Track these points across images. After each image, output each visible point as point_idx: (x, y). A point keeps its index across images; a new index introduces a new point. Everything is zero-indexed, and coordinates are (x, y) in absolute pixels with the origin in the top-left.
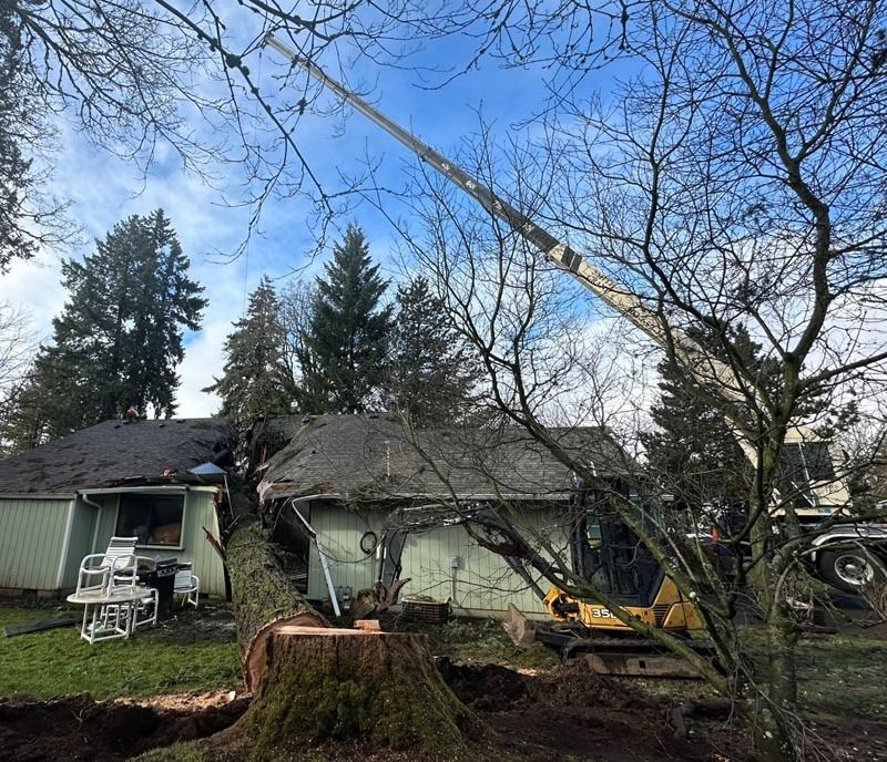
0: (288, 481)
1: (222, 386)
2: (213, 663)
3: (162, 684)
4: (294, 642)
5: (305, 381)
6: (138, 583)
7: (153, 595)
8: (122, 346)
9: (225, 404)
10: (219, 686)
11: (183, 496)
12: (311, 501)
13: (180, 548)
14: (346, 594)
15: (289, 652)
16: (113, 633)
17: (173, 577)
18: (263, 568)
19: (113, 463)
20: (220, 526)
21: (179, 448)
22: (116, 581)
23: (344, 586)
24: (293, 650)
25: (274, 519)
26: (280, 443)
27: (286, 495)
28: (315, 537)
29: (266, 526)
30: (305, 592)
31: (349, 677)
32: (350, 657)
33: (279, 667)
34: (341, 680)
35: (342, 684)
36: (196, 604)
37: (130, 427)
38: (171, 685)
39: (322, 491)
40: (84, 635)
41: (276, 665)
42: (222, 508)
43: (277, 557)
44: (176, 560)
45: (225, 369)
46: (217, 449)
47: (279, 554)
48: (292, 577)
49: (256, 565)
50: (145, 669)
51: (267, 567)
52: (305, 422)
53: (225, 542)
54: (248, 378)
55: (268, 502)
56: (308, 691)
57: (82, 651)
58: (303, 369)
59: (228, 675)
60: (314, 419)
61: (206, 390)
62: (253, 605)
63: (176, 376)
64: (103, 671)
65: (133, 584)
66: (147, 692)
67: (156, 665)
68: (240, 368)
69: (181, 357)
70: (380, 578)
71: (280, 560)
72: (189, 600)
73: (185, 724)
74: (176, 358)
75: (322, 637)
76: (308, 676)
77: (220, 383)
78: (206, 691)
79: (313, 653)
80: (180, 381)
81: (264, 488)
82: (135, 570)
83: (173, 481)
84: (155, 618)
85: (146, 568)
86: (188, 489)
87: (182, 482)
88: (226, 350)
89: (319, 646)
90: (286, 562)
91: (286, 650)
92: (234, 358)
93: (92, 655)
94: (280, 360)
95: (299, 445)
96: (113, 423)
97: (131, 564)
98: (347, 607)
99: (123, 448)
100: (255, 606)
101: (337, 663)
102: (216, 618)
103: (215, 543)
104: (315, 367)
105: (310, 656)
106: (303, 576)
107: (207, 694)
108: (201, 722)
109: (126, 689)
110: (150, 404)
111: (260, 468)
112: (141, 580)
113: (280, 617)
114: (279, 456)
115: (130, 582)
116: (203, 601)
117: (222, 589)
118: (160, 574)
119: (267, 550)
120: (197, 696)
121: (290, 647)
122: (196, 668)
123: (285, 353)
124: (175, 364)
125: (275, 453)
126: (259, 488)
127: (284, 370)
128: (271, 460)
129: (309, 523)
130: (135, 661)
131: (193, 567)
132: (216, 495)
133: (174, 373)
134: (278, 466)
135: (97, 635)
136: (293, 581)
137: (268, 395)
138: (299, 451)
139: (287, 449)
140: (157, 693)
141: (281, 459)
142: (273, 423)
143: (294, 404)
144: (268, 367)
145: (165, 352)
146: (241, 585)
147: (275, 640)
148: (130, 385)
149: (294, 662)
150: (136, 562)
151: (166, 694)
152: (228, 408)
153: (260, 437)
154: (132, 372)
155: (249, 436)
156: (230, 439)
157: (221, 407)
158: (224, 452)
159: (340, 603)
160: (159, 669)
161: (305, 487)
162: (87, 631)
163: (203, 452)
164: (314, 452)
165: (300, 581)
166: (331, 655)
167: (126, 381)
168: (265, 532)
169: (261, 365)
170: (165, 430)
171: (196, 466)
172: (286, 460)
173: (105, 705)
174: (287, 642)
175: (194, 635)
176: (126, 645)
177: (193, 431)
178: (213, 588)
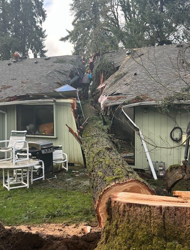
0: (118, 94)
1: (72, 36)
2: (77, 205)
3: (48, 216)
4: (127, 208)
5: (128, 26)
6: (30, 157)
7: (41, 164)
8: (7, 12)
9: (75, 48)
10: (81, 220)
11: (52, 106)
12: (134, 107)
13: (55, 137)
14: (161, 166)
15: (124, 215)
16: (21, 184)
17: (51, 154)
18: (104, 150)
19: (9, 87)
20: (77, 124)
21: (48, 75)
22: (18, 155)
23: (159, 161)
24: (126, 214)
25: (110, 120)
26: (111, 70)
27: (117, 103)
28: (138, 130)
29: (105, 123)
30: (133, 164)
31: (175, 238)
32: (175, 223)
33: (117, 225)
34: (167, 239)
35: (169, 244)
36: (67, 169)
37: (17, 64)
38: (52, 217)
39: (142, 100)
40: (4, 185)
41: (114, 223)
42: (78, 113)
43: (113, 142)
44: (52, 144)
45: (73, 24)
46: (71, 76)
47: (115, 141)
48: (124, 155)
49: (100, 148)
50: (38, 206)
51: (108, 149)
52: (128, 54)
53: (80, 134)
54: (89, 29)
55: (106, 108)
56: (141, 245)
57: (3, 194)
58: (126, 17)
59: (87, 213)
60: (135, 51)
61: (63, 39)
62: (99, 173)
63: (43, 30)
64: (14, 206)
65: (28, 158)
66: (39, 220)
67: (44, 204)
68: (83, 22)
69: (44, 17)
70: (186, 158)
71: (116, 145)
72: (63, 167)
73: (59, 245)
74: (41, 18)
75: (150, 207)
76: (140, 235)
77: (71, 34)
78: (74, 223)
79: (144, 218)
80: (46, 34)
81: (103, 100)
82: (28, 150)
83: (46, 96)
84: (43, 176)
85: (35, 148)
86: (55, 101)
87: (51, 96)
88: (73, 9)
89: (148, 214)
90: (119, 146)
91: (122, 213)
92: (78, 15)
93: (9, 197)
94: (109, 13)
95: (124, 70)
96: (7, 62)
97: (25, 146)
98: (161, 174)
99: (14, 77)
100: (100, 174)
101: (164, 227)
102: (79, 178)
103: (75, 134)
104: (134, 13)
105: (141, 221)
106: (132, 154)
107: (74, 225)
108: (69, 245)
109: (27, 218)
110: (30, 51)
111: (100, 87)
112: (32, 155)
113: (117, 182)
114: (111, 79)
115: (26, 157)
116: (71, 168)
117: (82, 161)
118: (43, 152)
119: (107, 138)
120: (67, 225)
121: (124, 211)
122: (68, 207)
123: (112, 6)
124: (41, 22)
125: (109, 76)
126: (99, 100)
127: (112, 19)
128: (107, 82)
129: (134, 121)
130: (33, 201)
131: (63, 148)
132: (73, 105)
133: (41, 29)
134: (112, 85)
135: (11, 186)
136: (124, 157)
137: (102, 40)
138: (125, 74)
139: (117, 73)
140: (44, 222)
141: (113, 80)
142: (106, 56)
143: (121, 45)
144: (102, 20)
145: (34, 14)
146: (91, 160)
147: (113, 205)
148: (15, 39)
149: (128, 223)
150: (28, 145)
151: (50, 223)
152: (78, 51)
153: (98, 67)
154: (16, 30)
155: (92, 66)
156: (79, 69)
157: (73, 50)
158: (76, 78)
159: (157, 172)
160: (46, 206)
161: (130, 98)
162: (6, 183)
163: (63, 78)
164: (135, 74)
165: (130, 157)
166: (159, 221)
167: (13, 36)
168: (105, 127)
169: (96, 18)
170: (38, 64)
171: (60, 87)
172: (116, 81)
173: (10, 230)
174: (122, 207)
175: (66, 187)
176: (27, 192)
177: (56, 64)
178: (76, 160)
